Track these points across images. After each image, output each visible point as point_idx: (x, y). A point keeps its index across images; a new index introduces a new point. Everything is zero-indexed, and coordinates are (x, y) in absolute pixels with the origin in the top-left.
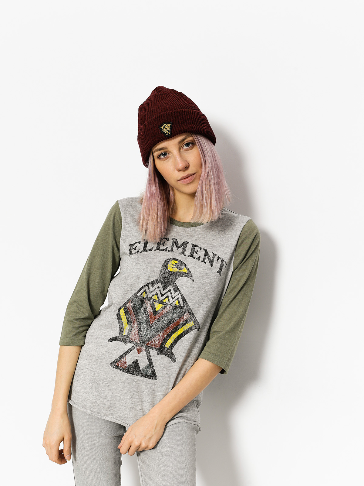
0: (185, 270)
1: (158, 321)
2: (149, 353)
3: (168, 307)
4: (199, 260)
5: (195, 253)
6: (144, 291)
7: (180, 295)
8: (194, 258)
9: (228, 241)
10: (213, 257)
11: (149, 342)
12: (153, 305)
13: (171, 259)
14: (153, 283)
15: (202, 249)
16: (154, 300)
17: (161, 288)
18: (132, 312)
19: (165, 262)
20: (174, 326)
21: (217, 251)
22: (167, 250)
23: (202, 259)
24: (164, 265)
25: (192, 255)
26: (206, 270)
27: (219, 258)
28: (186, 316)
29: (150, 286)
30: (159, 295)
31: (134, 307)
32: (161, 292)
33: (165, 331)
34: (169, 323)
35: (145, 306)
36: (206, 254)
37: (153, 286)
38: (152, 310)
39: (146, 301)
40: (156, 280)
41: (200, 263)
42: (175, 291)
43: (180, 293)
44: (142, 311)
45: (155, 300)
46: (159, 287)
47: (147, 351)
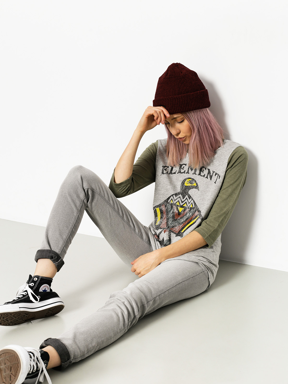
0: (195, 185)
1: (181, 219)
2: (171, 234)
3: (187, 209)
4: (204, 177)
5: (202, 172)
6: (171, 200)
7: (192, 200)
8: (201, 176)
10: (213, 174)
11: (172, 228)
12: (177, 208)
13: (187, 178)
14: (176, 195)
15: (207, 169)
16: (177, 205)
17: (182, 198)
19: (183, 181)
20: (189, 220)
21: (215, 169)
22: (185, 173)
23: (206, 176)
24: (182, 182)
25: (200, 174)
26: (207, 182)
27: (216, 174)
28: (197, 213)
29: (174, 196)
30: (180, 202)
31: (167, 210)
32: (181, 200)
34: (187, 219)
35: (174, 209)
36: (209, 172)
37: (176, 196)
38: (177, 212)
39: (174, 206)
40: (178, 193)
41: (204, 179)
42: (190, 199)
43: (192, 199)
44: (171, 212)
45: (178, 206)
46: (180, 197)
47: (169, 233)
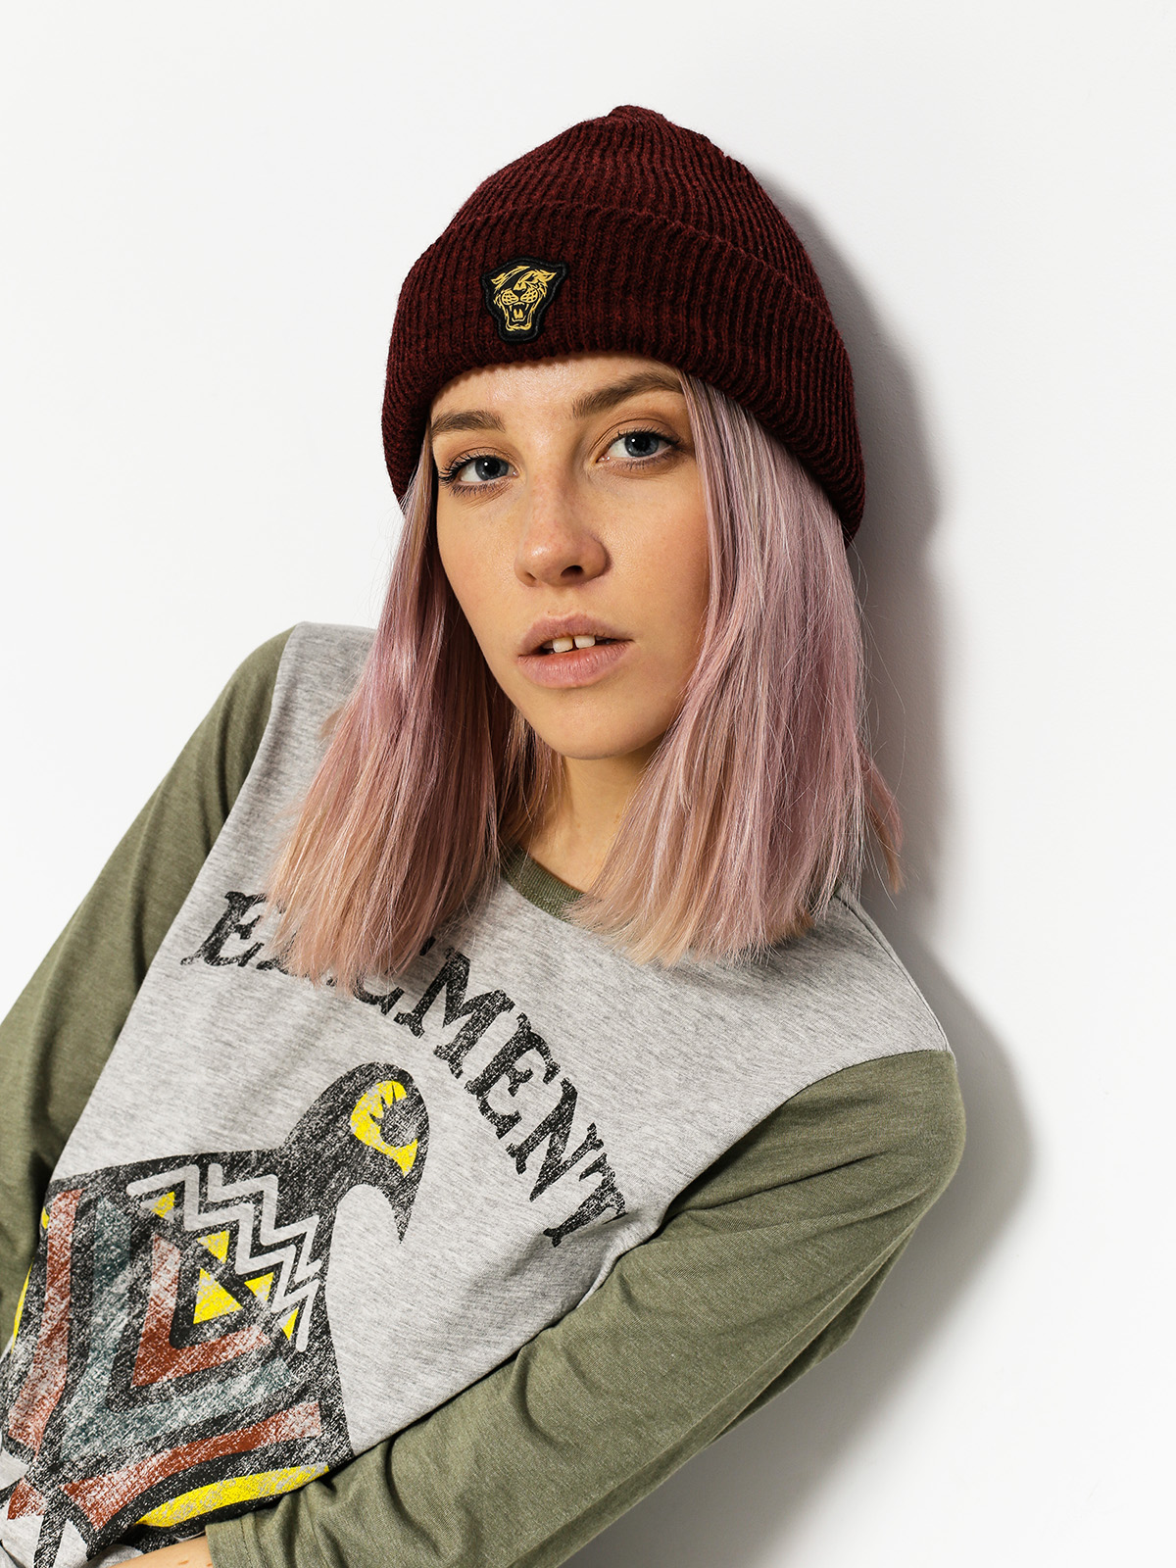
0: (404, 1157)
1: (179, 1390)
2: (57, 1543)
3: (256, 1329)
4: (501, 1134)
5: (505, 1081)
6: (172, 1188)
8: (485, 1108)
9: (710, 1097)
10: (577, 1155)
11: (84, 1479)
12: (186, 1282)
13: (389, 1067)
14: (237, 1165)
15: (558, 1079)
16: (206, 1253)
17: (270, 1209)
18: (64, 1277)
19: (351, 1076)
20: (224, 1446)
21: (619, 1124)
23: (517, 1136)
24: (336, 1088)
25: (481, 1088)
26: (495, 1204)
27: (597, 1166)
28: (302, 1421)
29: (216, 1171)
30: (245, 1239)
31: (81, 1249)
32: (256, 1231)
33: (176, 1455)
34: (217, 1423)
35: (147, 1268)
36: (558, 1123)
37: (229, 1179)
38: (171, 1302)
39: (163, 1243)
40: (263, 1156)
41: (496, 1153)
42: (314, 1257)
44: (121, 1285)
45: (208, 1258)
46: (258, 1198)
47: (48, 1525)
